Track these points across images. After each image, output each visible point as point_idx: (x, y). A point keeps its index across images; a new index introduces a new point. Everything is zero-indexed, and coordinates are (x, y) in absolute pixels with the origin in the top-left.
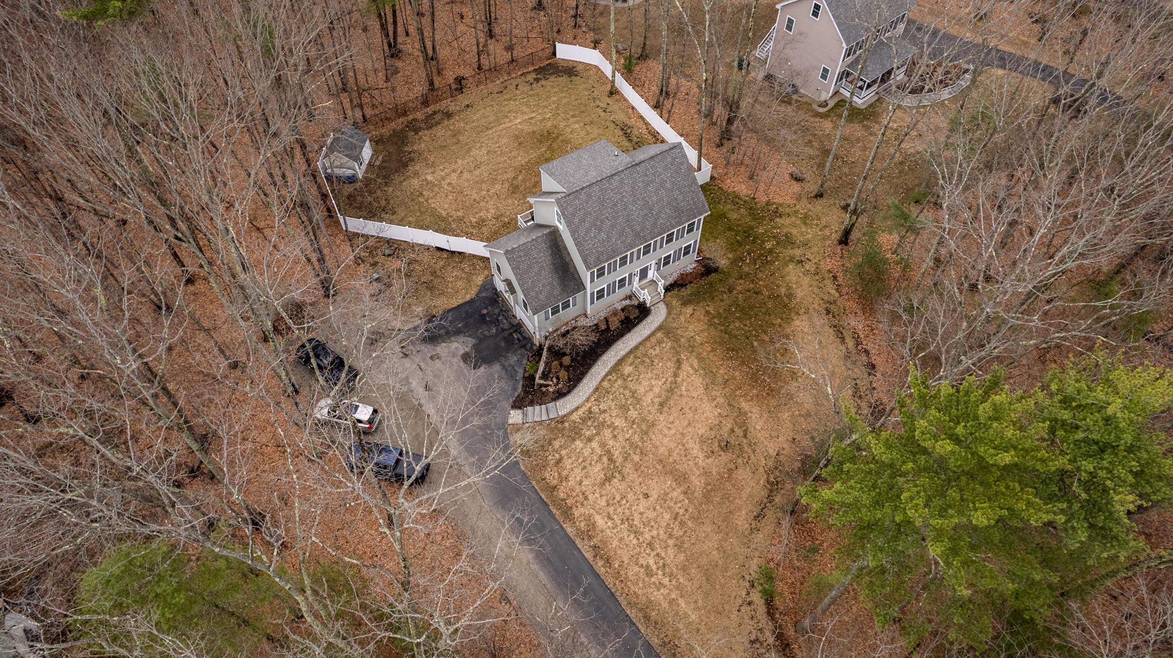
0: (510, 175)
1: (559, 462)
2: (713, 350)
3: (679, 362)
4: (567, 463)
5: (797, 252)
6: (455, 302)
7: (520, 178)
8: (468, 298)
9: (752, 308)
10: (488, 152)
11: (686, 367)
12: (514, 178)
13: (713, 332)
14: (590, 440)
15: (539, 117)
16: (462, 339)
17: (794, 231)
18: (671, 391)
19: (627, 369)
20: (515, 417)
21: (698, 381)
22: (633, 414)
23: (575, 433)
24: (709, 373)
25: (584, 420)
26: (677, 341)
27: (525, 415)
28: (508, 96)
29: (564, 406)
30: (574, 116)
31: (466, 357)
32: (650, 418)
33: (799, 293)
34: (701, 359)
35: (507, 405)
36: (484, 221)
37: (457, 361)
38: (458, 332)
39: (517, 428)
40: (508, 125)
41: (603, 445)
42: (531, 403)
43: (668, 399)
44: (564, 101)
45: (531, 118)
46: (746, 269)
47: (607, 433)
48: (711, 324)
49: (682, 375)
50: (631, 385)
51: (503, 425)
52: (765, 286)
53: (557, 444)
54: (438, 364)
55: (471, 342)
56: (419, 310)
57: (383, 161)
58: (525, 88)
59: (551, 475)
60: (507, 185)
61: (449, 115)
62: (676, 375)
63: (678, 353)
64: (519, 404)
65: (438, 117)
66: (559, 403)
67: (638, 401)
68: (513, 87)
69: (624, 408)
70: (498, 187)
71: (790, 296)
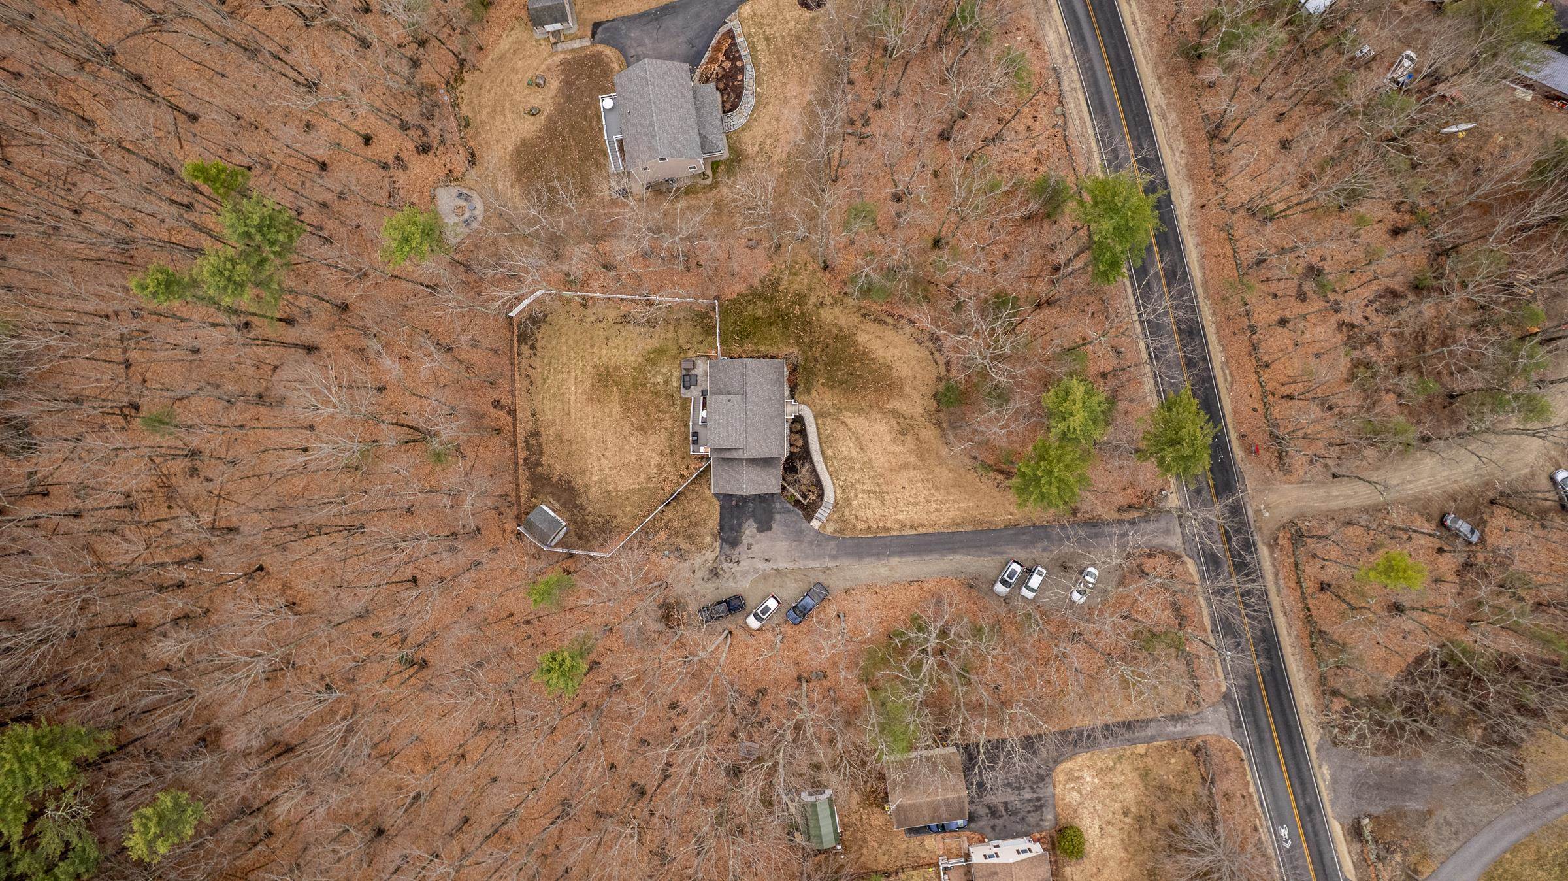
0: (627, 426)
1: (856, 517)
2: (848, 399)
3: (843, 422)
4: (860, 514)
5: (813, 299)
6: (716, 516)
7: (634, 420)
8: (718, 507)
9: (834, 357)
10: (594, 427)
11: (848, 421)
12: (632, 424)
13: (836, 390)
14: (856, 496)
15: (579, 372)
16: (746, 526)
17: (796, 286)
18: (857, 438)
19: (830, 452)
20: (815, 524)
21: (860, 420)
22: (857, 466)
23: (848, 501)
24: (860, 411)
25: (843, 493)
26: (829, 414)
27: (818, 519)
28: (540, 381)
29: (829, 496)
30: (592, 346)
31: (761, 530)
32: (865, 459)
33: (842, 322)
34: (849, 410)
35: (805, 525)
36: (659, 465)
37: (758, 536)
38: (740, 525)
39: (824, 526)
40: (573, 398)
41: (863, 492)
42: (814, 512)
43: (860, 443)
44: (571, 342)
45: (576, 378)
46: (807, 340)
47: (858, 486)
48: (832, 388)
49: (852, 426)
50: (840, 457)
51: (817, 533)
52: (826, 338)
53: (846, 513)
54: (755, 548)
55: (751, 521)
56: (708, 540)
57: (558, 501)
58: (537, 362)
59: (862, 526)
60: (636, 433)
61: (535, 434)
62: (850, 430)
63: (837, 419)
64: (809, 518)
65: (532, 442)
66: (826, 499)
67: (851, 458)
68: (530, 370)
69: (851, 469)
70: (633, 439)
71: (841, 329)
